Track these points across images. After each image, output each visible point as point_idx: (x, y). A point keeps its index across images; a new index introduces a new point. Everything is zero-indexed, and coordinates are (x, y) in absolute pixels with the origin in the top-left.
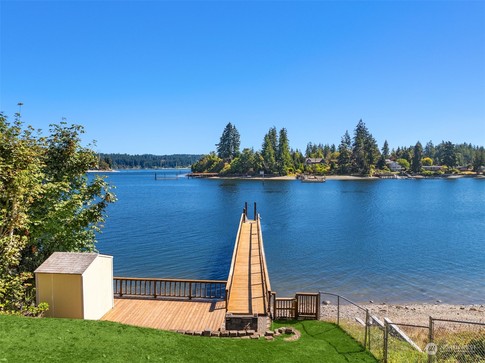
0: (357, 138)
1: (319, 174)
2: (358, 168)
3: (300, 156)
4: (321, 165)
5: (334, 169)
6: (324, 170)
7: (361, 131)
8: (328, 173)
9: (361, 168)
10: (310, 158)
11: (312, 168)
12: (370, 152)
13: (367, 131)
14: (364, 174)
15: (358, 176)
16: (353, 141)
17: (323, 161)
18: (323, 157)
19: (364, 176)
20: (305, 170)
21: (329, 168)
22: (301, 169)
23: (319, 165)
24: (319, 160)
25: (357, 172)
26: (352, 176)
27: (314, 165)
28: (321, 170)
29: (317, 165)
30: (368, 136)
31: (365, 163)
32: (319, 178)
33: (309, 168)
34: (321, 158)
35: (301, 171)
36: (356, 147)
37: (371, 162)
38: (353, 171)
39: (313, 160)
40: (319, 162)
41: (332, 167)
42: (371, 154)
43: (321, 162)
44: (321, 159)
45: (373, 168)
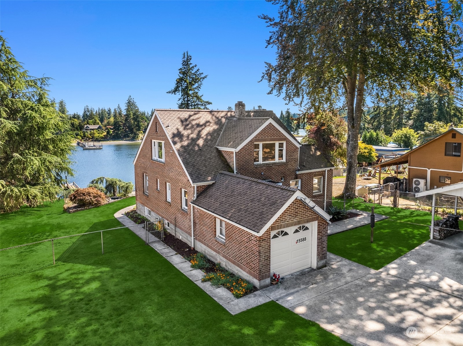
0: (128, 110)
1: (97, 140)
2: (129, 134)
3: (79, 124)
4: (99, 131)
5: (110, 135)
6: (101, 136)
7: (130, 104)
8: (105, 139)
9: (131, 133)
10: (88, 125)
11: (90, 134)
12: (139, 121)
13: (136, 104)
14: (133, 139)
15: (129, 140)
16: (124, 112)
17: (100, 128)
18: (100, 123)
19: (134, 141)
20: (85, 136)
21: (105, 134)
22: (80, 136)
23: (97, 132)
24: (96, 127)
25: (128, 137)
26: (125, 140)
27: (92, 131)
28: (98, 136)
29: (95, 131)
30: (136, 109)
31: (134, 130)
32: (97, 144)
33: (88, 134)
34: (98, 124)
35: (81, 138)
36: (127, 118)
37: (139, 130)
38: (125, 136)
39: (91, 127)
40: (97, 128)
41: (108, 133)
42: (139, 124)
43: (98, 128)
44: (98, 126)
45: (141, 133)
